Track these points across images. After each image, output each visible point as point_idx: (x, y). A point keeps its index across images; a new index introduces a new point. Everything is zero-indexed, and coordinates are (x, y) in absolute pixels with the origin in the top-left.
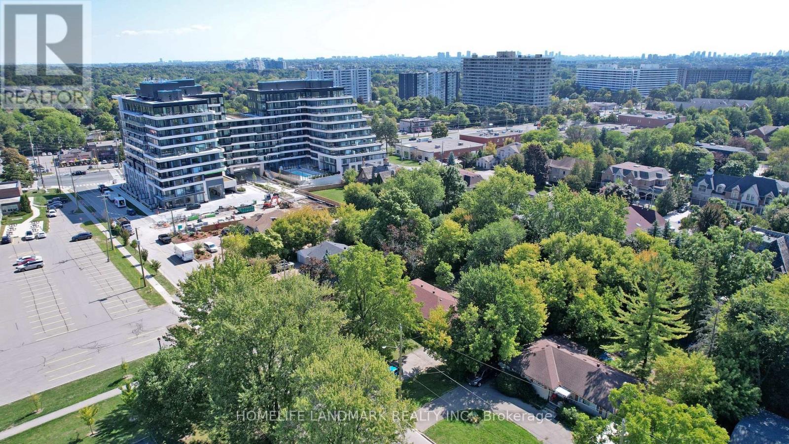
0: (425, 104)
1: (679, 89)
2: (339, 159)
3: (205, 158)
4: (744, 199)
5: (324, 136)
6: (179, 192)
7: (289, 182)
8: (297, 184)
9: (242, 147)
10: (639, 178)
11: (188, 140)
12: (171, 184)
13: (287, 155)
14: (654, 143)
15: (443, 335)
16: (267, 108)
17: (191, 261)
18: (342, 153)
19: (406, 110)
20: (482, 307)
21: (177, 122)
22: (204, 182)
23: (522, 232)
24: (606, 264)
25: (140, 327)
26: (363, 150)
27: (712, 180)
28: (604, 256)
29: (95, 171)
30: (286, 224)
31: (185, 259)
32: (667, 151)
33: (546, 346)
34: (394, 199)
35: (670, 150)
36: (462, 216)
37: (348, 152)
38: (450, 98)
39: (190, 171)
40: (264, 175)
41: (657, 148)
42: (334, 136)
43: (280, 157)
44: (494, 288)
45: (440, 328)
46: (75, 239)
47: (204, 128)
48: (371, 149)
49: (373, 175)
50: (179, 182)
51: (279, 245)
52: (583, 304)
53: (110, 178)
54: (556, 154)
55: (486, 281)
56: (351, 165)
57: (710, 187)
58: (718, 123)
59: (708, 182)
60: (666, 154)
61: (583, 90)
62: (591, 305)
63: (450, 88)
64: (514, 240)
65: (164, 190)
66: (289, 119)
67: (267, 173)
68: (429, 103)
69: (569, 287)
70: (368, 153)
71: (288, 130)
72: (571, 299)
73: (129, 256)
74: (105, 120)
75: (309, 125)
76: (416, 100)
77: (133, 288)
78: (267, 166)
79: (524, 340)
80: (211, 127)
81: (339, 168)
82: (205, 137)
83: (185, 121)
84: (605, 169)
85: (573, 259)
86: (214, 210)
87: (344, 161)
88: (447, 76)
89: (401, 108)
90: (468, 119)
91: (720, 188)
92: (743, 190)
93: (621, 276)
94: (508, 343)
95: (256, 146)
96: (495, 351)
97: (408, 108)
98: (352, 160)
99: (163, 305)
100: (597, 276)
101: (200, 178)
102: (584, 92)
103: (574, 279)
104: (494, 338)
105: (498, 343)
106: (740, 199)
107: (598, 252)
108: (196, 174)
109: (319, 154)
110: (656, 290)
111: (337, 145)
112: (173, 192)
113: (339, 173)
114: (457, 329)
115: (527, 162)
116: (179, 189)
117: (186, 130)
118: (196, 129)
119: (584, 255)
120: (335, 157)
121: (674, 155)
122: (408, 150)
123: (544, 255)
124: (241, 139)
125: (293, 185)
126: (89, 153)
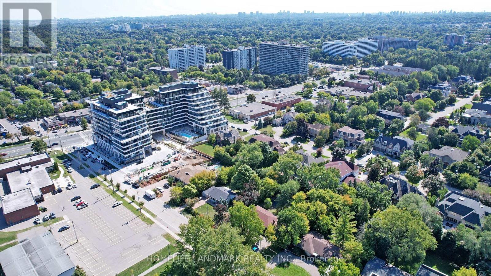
0: (240, 73)
1: (378, 56)
2: (205, 127)
3: (143, 138)
4: (394, 149)
5: (196, 115)
6: (132, 156)
7: (181, 141)
8: (185, 142)
9: (154, 123)
10: (350, 137)
11: (134, 129)
12: (128, 152)
13: (176, 124)
14: (358, 114)
15: (274, 237)
16: (166, 101)
17: (154, 198)
18: (206, 124)
19: (229, 77)
20: (287, 226)
21: (129, 122)
22: (143, 149)
23: (299, 186)
24: (330, 203)
25: (150, 236)
26: (216, 121)
27: (382, 139)
28: (330, 199)
29: (71, 134)
30: (197, 180)
31: (152, 198)
32: (364, 119)
33: (309, 237)
34: (245, 170)
35: (365, 118)
36: (273, 175)
37: (209, 123)
38: (252, 63)
39: (136, 145)
40: (166, 135)
41: (359, 117)
42: (201, 115)
43: (173, 125)
44: (291, 218)
45: (272, 234)
46: (93, 188)
47: (141, 122)
48: (220, 120)
49: (224, 138)
50: (132, 151)
51: (195, 191)
52: (322, 221)
53: (82, 140)
54: (312, 119)
55: (288, 216)
56: (211, 129)
57: (381, 142)
58: (392, 91)
59: (380, 140)
60: (364, 121)
61: (326, 56)
62: (325, 221)
63: (252, 57)
64: (296, 190)
65: (126, 156)
66: (177, 105)
67: (167, 135)
68: (242, 73)
69: (317, 213)
70: (219, 122)
71: (177, 111)
72: (317, 219)
73: (124, 197)
74: (58, 92)
75: (187, 108)
76: (235, 71)
77: (136, 216)
78: (167, 131)
79: (302, 236)
80: (144, 121)
81: (205, 132)
82: (142, 127)
83: (133, 120)
84: (335, 131)
85: (318, 202)
86: (151, 164)
87: (208, 128)
88: (250, 51)
89: (226, 75)
90: (264, 84)
91: (385, 143)
92: (394, 145)
93: (336, 208)
94: (297, 239)
95: (161, 121)
96: (292, 242)
97: (230, 76)
98: (211, 127)
99: (154, 224)
100: (327, 208)
101: (141, 147)
102: (327, 57)
103: (319, 211)
104: (292, 237)
105: (293, 239)
106: (393, 149)
107: (328, 198)
108: (139, 146)
109: (194, 124)
110: (346, 218)
111: (203, 119)
112: (129, 156)
113: (206, 134)
114: (278, 233)
115: (298, 127)
116: (132, 155)
117: (134, 125)
118: (138, 123)
119: (322, 199)
120: (203, 126)
121: (367, 121)
122: (237, 114)
123: (308, 199)
124: (153, 119)
125: (184, 143)
126: (63, 122)
